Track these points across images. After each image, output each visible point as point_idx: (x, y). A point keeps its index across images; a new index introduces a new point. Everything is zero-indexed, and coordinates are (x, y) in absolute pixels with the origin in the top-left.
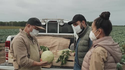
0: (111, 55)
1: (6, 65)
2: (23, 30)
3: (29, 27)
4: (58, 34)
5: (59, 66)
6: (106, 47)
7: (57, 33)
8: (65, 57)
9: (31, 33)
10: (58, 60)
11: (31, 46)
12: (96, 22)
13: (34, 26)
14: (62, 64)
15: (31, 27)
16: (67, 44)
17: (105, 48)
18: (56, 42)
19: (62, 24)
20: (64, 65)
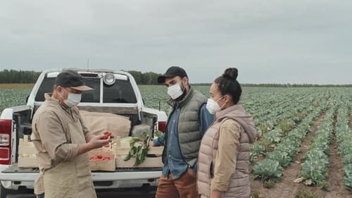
0: (246, 132)
1: (16, 172)
2: (51, 95)
3: (60, 90)
4: (101, 104)
5: (131, 168)
6: (238, 119)
7: (99, 102)
8: (143, 148)
9: (66, 102)
10: (130, 154)
11: (70, 126)
12: (219, 84)
13: (68, 89)
14: (138, 162)
15: (64, 90)
16: (124, 128)
17: (236, 121)
18: (99, 123)
19: (110, 82)
20: (142, 166)
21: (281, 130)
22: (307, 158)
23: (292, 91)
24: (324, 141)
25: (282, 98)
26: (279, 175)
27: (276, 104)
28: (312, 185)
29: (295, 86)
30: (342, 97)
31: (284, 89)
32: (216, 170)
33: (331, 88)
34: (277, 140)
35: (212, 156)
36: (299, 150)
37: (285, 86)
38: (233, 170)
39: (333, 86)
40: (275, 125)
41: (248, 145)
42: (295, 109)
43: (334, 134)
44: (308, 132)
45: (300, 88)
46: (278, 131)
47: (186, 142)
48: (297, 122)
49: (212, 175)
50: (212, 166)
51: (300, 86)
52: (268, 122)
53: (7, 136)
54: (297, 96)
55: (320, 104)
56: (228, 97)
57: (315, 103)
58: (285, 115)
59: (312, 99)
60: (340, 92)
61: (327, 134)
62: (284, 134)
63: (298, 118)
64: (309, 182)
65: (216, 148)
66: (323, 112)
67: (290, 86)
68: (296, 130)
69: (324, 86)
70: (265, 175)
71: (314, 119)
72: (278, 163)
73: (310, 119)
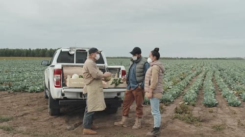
0: (161, 69)
14: (116, 85)
17: (158, 65)
21: (172, 83)
22: (186, 94)
23: (179, 62)
24: (196, 87)
25: (173, 66)
26: (172, 101)
27: (169, 70)
28: (188, 104)
29: (182, 59)
30: (211, 65)
31: (174, 61)
32: (151, 82)
33: (205, 60)
34: (171, 87)
35: (150, 78)
36: (182, 92)
37: (175, 59)
38: (157, 82)
39: (207, 59)
40: (169, 81)
41: (162, 74)
42: (181, 72)
43: (202, 85)
44: (188, 84)
45: (185, 60)
46: (171, 83)
47: (138, 76)
48: (182, 79)
49: (150, 84)
50: (150, 81)
51: (185, 59)
52: (165, 79)
53: (60, 75)
54: (183, 65)
55: (197, 69)
56: (155, 57)
57: (194, 69)
58: (174, 76)
59: (192, 67)
60: (211, 63)
61: (198, 84)
62: (175, 84)
63: (182, 77)
64: (187, 103)
65: (151, 75)
66: (198, 74)
67: (178, 59)
68: (181, 82)
69: (201, 59)
70: (165, 100)
71: (192, 78)
72: (171, 96)
73: (190, 78)
